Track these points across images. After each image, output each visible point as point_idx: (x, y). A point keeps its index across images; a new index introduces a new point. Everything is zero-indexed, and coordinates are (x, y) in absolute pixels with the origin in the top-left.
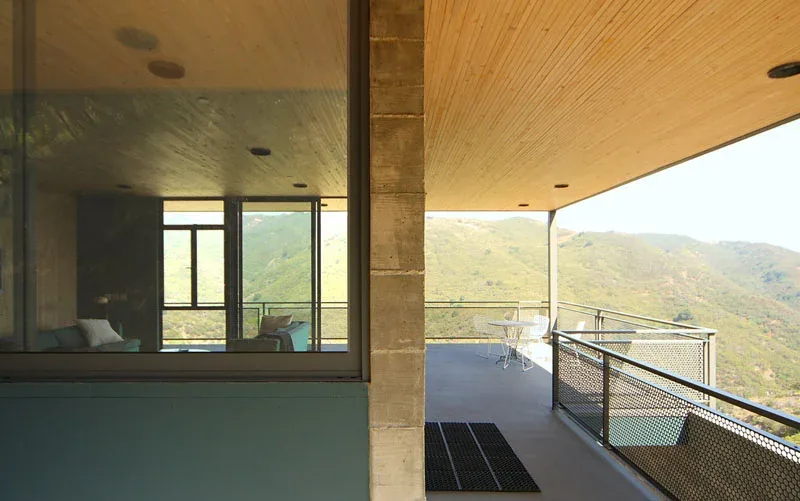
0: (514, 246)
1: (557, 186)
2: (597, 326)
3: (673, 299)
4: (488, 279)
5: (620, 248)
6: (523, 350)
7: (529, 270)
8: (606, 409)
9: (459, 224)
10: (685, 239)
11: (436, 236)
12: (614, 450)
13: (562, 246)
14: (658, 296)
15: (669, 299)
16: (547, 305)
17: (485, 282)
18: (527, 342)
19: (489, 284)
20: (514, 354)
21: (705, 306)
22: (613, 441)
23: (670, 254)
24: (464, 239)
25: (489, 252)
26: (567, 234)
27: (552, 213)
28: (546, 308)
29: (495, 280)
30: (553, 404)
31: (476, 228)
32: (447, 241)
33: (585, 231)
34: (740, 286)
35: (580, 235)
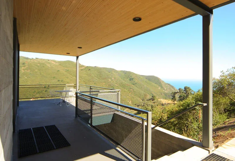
0: (67, 69)
1: (79, 48)
2: (90, 90)
3: (110, 85)
4: (58, 79)
5: (98, 71)
6: (67, 100)
7: (72, 77)
8: (91, 115)
9: (49, 61)
10: (113, 69)
11: (39, 65)
12: (94, 127)
13: (82, 70)
14: (107, 84)
15: (109, 85)
16: (76, 85)
17: (57, 80)
18: (68, 97)
19: (59, 81)
20: (64, 101)
21: (118, 87)
22: (94, 124)
23: (110, 73)
24: (50, 66)
25: (58, 71)
26: (83, 67)
27: (78, 57)
28: (75, 87)
29: (61, 80)
30: (76, 116)
31: (54, 63)
32: (43, 67)
33: (88, 66)
34: (125, 81)
35: (87, 67)
